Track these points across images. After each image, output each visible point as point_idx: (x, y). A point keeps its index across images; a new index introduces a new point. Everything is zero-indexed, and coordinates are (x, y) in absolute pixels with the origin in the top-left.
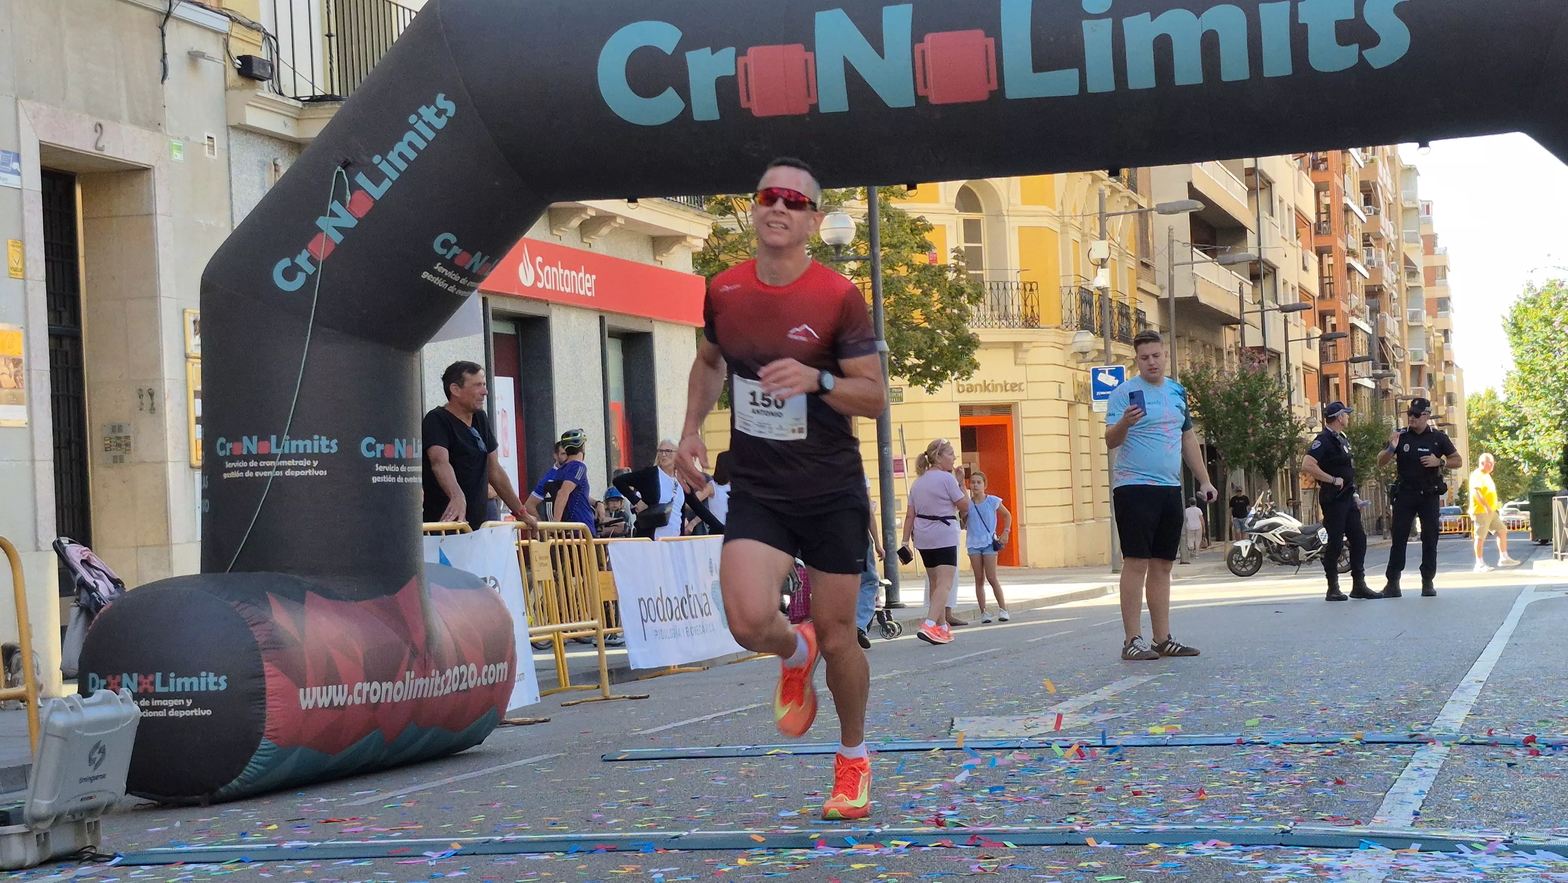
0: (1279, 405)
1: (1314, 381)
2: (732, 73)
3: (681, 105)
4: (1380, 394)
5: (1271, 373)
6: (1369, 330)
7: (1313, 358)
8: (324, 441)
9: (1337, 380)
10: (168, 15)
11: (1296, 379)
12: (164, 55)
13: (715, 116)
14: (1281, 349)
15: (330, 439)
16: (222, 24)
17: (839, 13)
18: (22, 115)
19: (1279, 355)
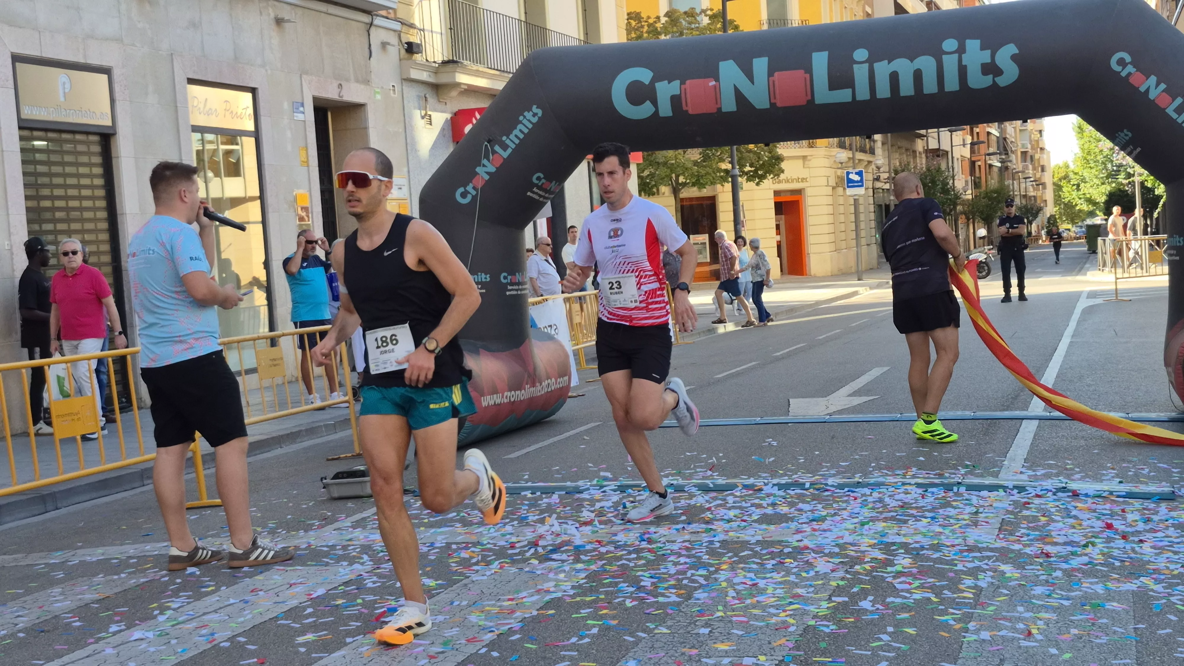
0: (948, 183)
1: (967, 165)
2: (678, 93)
3: (654, 109)
4: (1003, 170)
5: (943, 167)
6: (998, 135)
7: (966, 152)
8: (483, 276)
9: (979, 163)
10: (371, 24)
11: (957, 166)
12: (370, 45)
13: (670, 114)
14: (948, 149)
15: (486, 274)
16: (397, 26)
17: (731, 62)
18: (304, 83)
19: (947, 152)
